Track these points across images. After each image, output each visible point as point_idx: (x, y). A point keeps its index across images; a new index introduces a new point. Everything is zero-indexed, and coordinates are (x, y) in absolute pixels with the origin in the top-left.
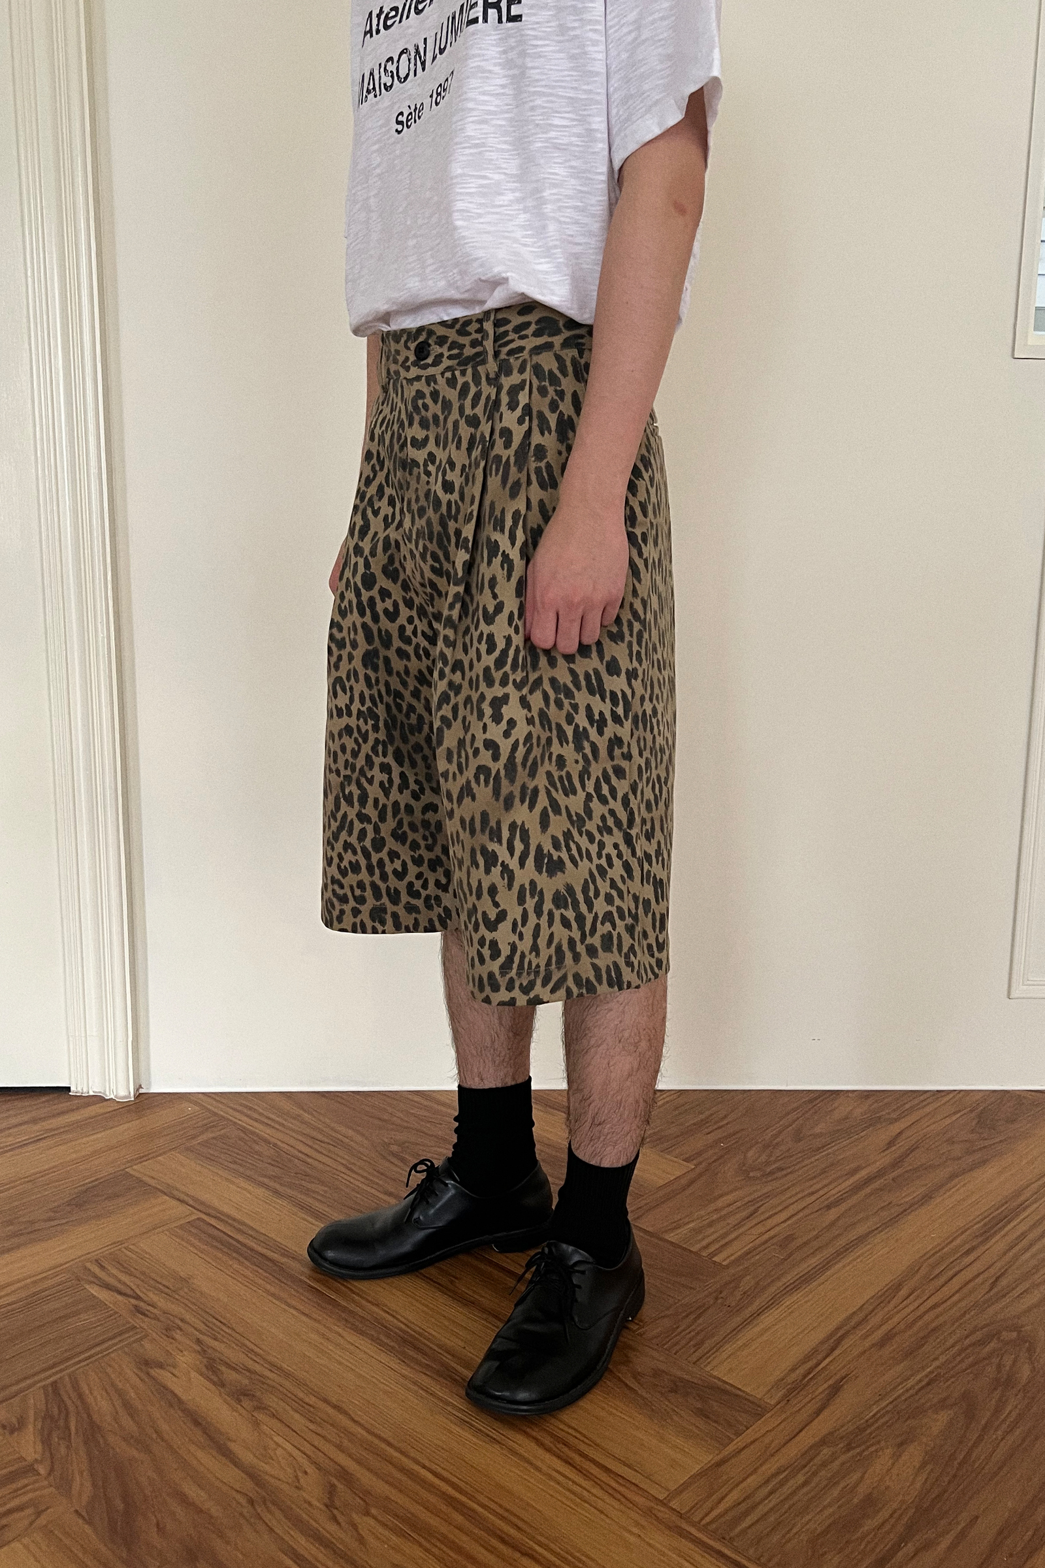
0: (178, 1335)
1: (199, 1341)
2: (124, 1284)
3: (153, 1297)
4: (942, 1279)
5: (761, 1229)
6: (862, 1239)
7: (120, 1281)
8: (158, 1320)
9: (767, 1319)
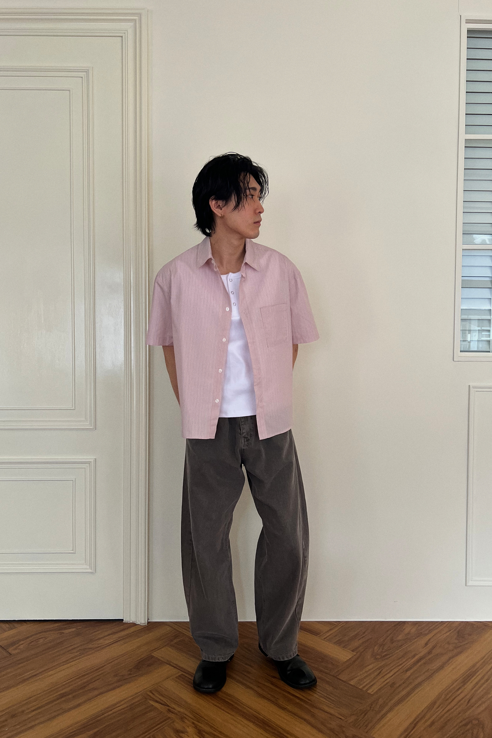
0: (186, 721)
1: (193, 723)
2: (162, 700)
3: (174, 706)
4: (450, 701)
5: (383, 680)
6: (420, 684)
7: (160, 699)
8: (177, 714)
9: (389, 715)
